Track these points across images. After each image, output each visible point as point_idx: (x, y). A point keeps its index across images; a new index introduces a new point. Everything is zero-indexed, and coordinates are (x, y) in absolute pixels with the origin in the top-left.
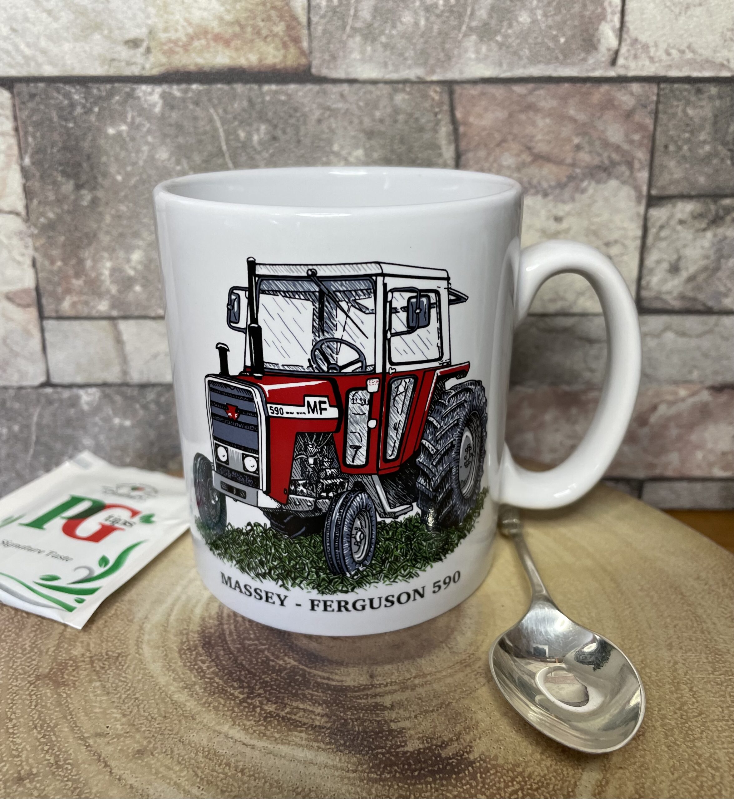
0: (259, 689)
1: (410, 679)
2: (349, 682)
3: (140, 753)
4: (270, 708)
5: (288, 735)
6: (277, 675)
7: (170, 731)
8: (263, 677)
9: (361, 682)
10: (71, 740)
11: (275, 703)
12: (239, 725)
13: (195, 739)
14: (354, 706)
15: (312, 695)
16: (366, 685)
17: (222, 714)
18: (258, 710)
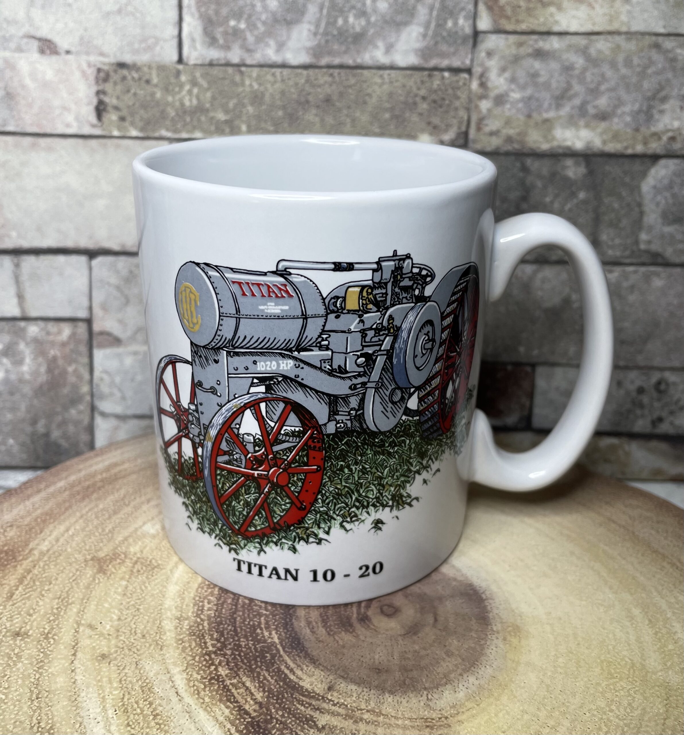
0: (230, 649)
1: (361, 710)
2: (306, 684)
3: (104, 656)
4: (223, 671)
5: (216, 704)
6: (253, 645)
7: (138, 650)
8: (242, 640)
9: (316, 689)
10: (71, 621)
11: (230, 669)
12: (187, 674)
13: (147, 668)
14: (290, 709)
15: (265, 678)
16: (318, 695)
17: (184, 655)
18: (213, 668)
